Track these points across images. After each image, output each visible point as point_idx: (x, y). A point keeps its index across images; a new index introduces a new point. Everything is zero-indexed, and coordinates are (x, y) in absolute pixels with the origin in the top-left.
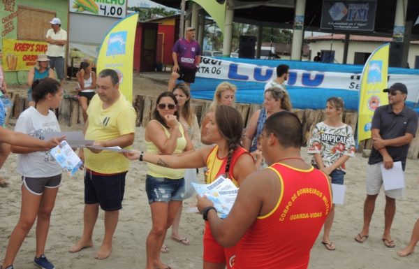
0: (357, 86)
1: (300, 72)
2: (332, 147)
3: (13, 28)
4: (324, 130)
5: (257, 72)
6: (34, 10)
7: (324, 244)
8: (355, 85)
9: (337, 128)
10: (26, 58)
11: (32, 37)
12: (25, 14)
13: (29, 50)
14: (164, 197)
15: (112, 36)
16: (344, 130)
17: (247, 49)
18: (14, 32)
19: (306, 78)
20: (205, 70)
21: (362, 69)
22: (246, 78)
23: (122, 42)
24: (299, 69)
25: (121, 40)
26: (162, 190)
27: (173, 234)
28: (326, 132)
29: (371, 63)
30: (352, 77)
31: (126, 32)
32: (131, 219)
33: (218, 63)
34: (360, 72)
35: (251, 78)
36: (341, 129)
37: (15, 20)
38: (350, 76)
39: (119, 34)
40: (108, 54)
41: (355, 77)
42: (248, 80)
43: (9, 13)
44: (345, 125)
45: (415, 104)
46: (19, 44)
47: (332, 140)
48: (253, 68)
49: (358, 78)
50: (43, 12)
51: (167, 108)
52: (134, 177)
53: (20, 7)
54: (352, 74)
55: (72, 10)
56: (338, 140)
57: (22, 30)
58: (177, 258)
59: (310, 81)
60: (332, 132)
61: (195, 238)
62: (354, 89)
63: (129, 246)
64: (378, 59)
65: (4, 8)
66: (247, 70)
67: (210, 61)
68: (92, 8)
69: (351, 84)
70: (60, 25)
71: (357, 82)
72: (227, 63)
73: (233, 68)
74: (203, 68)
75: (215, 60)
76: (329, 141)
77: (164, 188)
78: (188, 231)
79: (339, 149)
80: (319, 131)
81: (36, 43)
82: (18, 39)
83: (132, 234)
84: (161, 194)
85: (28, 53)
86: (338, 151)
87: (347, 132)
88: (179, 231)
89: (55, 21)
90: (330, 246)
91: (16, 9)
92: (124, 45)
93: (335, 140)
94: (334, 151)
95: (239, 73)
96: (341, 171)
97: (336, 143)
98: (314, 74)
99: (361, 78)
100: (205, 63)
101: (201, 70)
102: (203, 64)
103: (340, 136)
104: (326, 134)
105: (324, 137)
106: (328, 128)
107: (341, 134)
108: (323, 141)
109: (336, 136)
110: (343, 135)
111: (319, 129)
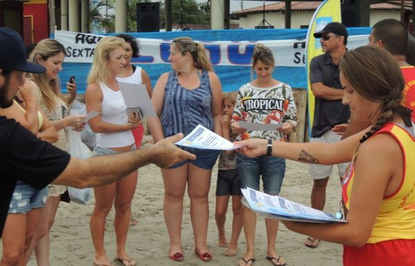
1: (224, 44)
2: (265, 116)
4: (252, 95)
5: (164, 50)
7: (270, 259)
9: (269, 89)
16: (280, 91)
19: (233, 51)
20: (90, 52)
21: (306, 32)
22: (151, 59)
24: (222, 40)
26: (17, 196)
28: (253, 97)
29: (318, 21)
30: (296, 46)
34: (305, 37)
35: (158, 59)
36: (275, 90)
38: (293, 45)
41: (300, 45)
42: (154, 63)
44: (281, 84)
47: (264, 107)
48: (159, 44)
49: (304, 45)
54: (296, 41)
56: (273, 105)
59: (241, 55)
60: (263, 96)
64: (327, 16)
66: (150, 47)
67: (96, 40)
69: (296, 55)
71: (302, 52)
74: (87, 50)
76: (259, 109)
77: (19, 190)
79: (274, 118)
80: (242, 97)
84: (16, 202)
86: (273, 122)
87: (284, 92)
90: (278, 260)
93: (268, 105)
94: (268, 121)
97: (269, 110)
98: (243, 45)
99: (306, 44)
100: (89, 43)
101: (84, 53)
102: (86, 45)
103: (275, 100)
104: (254, 100)
105: (252, 105)
106: (256, 90)
107: (276, 97)
108: (251, 110)
109: (269, 100)
110: (278, 98)
111: (243, 94)
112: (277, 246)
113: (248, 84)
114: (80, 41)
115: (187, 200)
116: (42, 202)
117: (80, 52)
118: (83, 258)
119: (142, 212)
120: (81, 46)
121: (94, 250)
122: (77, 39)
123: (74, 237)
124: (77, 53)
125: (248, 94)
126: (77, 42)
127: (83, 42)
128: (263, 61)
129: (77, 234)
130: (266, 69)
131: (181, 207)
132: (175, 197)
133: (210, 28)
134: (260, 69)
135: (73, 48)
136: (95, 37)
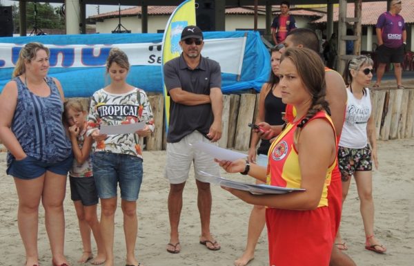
0: (159, 59)
1: (78, 48)
2: (119, 122)
4: (106, 101)
5: (15, 52)
8: (156, 59)
9: (123, 95)
16: (135, 97)
19: (87, 54)
21: (162, 36)
22: (1, 63)
24: (77, 43)
28: (107, 103)
29: (174, 25)
30: (151, 48)
34: (161, 41)
36: (129, 96)
38: (148, 47)
41: (155, 48)
42: (5, 67)
44: (135, 90)
45: (237, 76)
47: (119, 113)
48: (11, 48)
49: (159, 48)
54: (151, 44)
56: (127, 111)
59: (94, 58)
60: (117, 102)
62: (156, 64)
64: (182, 20)
69: (150, 57)
71: (158, 54)
76: (113, 115)
80: (96, 103)
87: (139, 98)
93: (123, 111)
96: (135, 157)
97: (124, 116)
98: (97, 48)
99: (162, 47)
103: (129, 106)
104: (108, 106)
105: (106, 111)
106: (111, 96)
107: (130, 102)
108: (105, 116)
109: (124, 106)
110: (133, 104)
111: (97, 100)
112: (137, 253)
113: (102, 90)
115: (42, 210)
125: (102, 100)
128: (117, 63)
130: (121, 72)
131: (37, 218)
132: (31, 208)
133: (66, 34)
134: (115, 72)
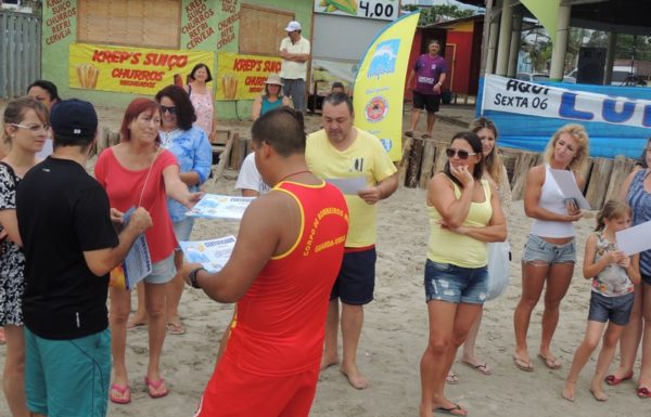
3: (233, 37)
5: (608, 107)
6: (264, 10)
10: (250, 81)
11: (259, 50)
12: (251, 16)
13: (255, 69)
14: (446, 293)
15: (378, 46)
17: (591, 69)
18: (234, 44)
20: (521, 101)
22: (590, 116)
23: (392, 56)
25: (390, 52)
26: (444, 283)
27: (466, 355)
31: (399, 41)
32: (401, 328)
33: (543, 91)
35: (598, 117)
37: (236, 25)
39: (388, 42)
40: (369, 75)
42: (594, 120)
43: (229, 15)
46: (241, 61)
48: (602, 100)
50: (277, 13)
51: (456, 156)
52: (406, 265)
53: (244, 6)
55: (319, 9)
57: (246, 40)
58: (471, 393)
61: (500, 365)
63: (397, 369)
65: (221, 7)
66: (591, 103)
67: (530, 89)
68: (349, 7)
70: (300, 31)
72: (558, 91)
73: (568, 100)
74: (519, 98)
75: (539, 86)
77: (447, 279)
78: (489, 353)
81: (264, 59)
82: (240, 52)
83: (401, 351)
84: (442, 289)
85: (254, 73)
88: (475, 351)
89: (293, 25)
91: (238, 9)
92: (394, 60)
95: (578, 108)
100: (521, 90)
101: (515, 102)
102: (518, 93)
114: (512, 88)
116: (478, 298)
117: (511, 100)
118: (503, 350)
119: (569, 304)
120: (512, 93)
121: (515, 343)
122: (509, 86)
123: (494, 323)
124: (507, 101)
126: (508, 89)
127: (515, 89)
129: (497, 320)
135: (503, 95)
136: (529, 86)
